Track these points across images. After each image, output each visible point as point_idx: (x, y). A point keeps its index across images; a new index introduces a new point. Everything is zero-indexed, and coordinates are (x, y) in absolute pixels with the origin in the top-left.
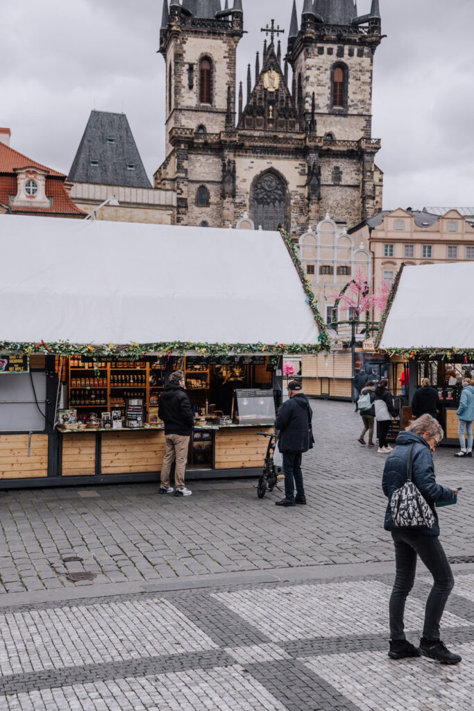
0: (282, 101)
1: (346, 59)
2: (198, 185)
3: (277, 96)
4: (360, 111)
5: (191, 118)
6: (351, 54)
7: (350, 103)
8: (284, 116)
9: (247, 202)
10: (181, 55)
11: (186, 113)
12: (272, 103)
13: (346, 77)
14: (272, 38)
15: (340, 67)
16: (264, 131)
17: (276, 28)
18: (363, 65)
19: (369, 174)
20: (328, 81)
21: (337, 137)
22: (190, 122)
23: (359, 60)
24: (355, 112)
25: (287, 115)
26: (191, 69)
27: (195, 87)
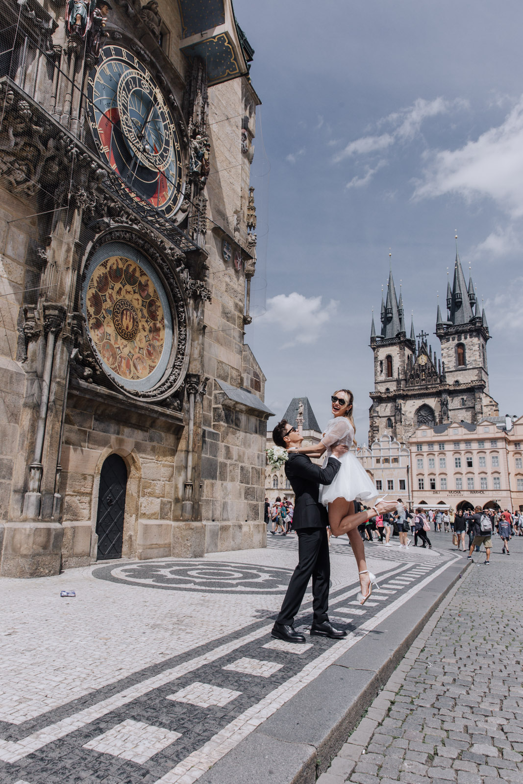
0: (429, 369)
1: (463, 341)
2: (387, 418)
3: (426, 367)
4: (474, 366)
5: (382, 386)
6: (466, 338)
7: (467, 362)
8: (430, 376)
9: (412, 424)
10: (377, 358)
11: (380, 384)
12: (423, 371)
13: (464, 350)
14: (423, 339)
15: (461, 346)
16: (421, 386)
17: (424, 334)
18: (473, 341)
19: (479, 400)
20: (454, 354)
21: (461, 382)
22: (382, 388)
23: (471, 339)
24: (471, 367)
25: (432, 375)
26: (381, 363)
27: (384, 371)
